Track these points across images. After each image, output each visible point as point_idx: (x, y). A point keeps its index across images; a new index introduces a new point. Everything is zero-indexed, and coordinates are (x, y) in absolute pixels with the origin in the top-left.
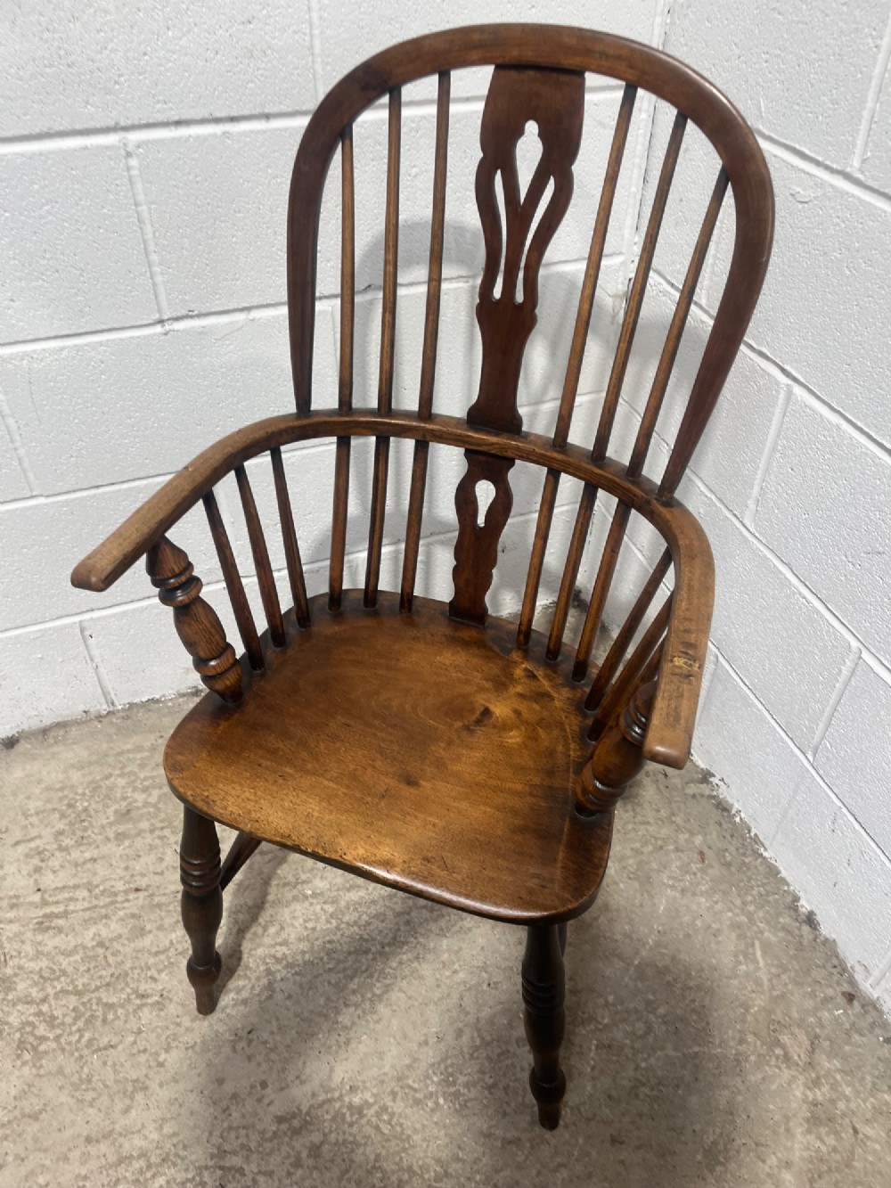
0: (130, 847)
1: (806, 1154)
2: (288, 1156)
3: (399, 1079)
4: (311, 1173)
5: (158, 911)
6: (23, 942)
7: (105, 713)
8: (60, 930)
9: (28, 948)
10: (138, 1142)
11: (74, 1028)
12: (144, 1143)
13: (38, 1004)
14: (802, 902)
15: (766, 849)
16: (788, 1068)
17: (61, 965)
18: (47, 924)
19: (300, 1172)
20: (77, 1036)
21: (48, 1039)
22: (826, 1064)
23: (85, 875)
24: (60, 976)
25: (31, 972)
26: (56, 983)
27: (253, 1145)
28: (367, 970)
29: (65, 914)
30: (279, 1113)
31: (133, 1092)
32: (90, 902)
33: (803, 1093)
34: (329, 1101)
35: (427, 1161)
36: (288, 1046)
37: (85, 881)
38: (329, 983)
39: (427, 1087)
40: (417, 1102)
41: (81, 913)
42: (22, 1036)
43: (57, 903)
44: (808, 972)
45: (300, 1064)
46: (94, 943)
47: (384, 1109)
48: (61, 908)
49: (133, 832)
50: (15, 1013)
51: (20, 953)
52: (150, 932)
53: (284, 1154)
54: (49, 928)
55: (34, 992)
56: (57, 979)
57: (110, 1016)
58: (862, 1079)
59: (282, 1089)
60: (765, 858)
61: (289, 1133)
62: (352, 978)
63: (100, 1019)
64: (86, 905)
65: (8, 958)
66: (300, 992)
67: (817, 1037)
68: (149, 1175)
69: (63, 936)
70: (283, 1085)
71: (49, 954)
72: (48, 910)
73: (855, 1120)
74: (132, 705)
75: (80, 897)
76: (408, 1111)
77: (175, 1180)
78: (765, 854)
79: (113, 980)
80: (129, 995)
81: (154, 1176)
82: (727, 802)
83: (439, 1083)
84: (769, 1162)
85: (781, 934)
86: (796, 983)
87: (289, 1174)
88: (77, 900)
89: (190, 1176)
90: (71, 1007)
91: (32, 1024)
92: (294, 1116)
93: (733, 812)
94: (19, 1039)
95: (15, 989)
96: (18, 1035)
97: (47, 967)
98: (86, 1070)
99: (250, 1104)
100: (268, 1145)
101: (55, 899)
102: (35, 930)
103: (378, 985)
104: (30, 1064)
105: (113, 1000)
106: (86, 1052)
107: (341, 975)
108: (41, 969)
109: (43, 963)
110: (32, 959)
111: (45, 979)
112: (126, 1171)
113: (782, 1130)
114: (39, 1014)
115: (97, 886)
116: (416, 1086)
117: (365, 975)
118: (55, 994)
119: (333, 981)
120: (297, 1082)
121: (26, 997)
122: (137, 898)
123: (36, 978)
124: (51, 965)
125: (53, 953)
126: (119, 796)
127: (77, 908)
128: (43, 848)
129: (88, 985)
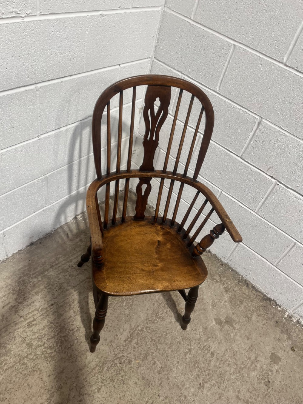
0: (41, 295)
1: (228, 298)
2: (132, 348)
3: (146, 320)
4: (139, 348)
5: (62, 308)
6: (27, 332)
7: (6, 259)
8: (36, 324)
9: (29, 333)
10: (94, 363)
12: (95, 363)
13: (43, 346)
16: (218, 283)
17: (43, 333)
18: (31, 324)
19: (136, 349)
20: (60, 348)
21: (52, 352)
22: (224, 279)
23: (33, 307)
24: (45, 336)
25: (35, 339)
26: (45, 338)
27: (122, 349)
28: (125, 299)
29: (35, 320)
30: (124, 340)
31: (85, 353)
32: (40, 313)
33: (222, 287)
34: (134, 331)
35: (162, 333)
36: (117, 325)
37: (34, 309)
38: (118, 306)
39: (153, 318)
40: (153, 322)
41: (39, 317)
42: (44, 356)
43: (29, 318)
44: (213, 263)
45: (123, 327)
46: (49, 323)
47: (147, 327)
48: (32, 319)
49: (40, 290)
50: (38, 351)
51: (28, 335)
53: (130, 347)
54: (32, 325)
55: (40, 343)
56: (44, 336)
57: (67, 339)
58: (231, 280)
59: (122, 334)
61: (129, 343)
62: (123, 303)
63: (64, 341)
64: (39, 315)
65: (25, 338)
66: (112, 311)
67: (220, 275)
68: (102, 369)
69: (38, 326)
70: (121, 333)
71: (37, 332)
72: (28, 321)
73: (233, 288)
74: (13, 254)
75: (36, 314)
76: (152, 325)
79: (61, 330)
80: (68, 331)
81: (103, 369)
83: (155, 317)
84: (222, 302)
85: (205, 257)
86: (212, 266)
87: (134, 351)
88: (35, 315)
89: (112, 364)
90: (54, 342)
91: (45, 351)
92: (128, 339)
94: (44, 357)
95: (33, 345)
96: (43, 356)
97: (39, 335)
98: (69, 354)
99: (116, 341)
100: (126, 348)
101: (28, 317)
102: (28, 328)
103: (130, 302)
104: (51, 361)
106: (66, 350)
107: (120, 303)
108: (37, 337)
109: (37, 335)
110: (33, 336)
111: (41, 339)
112: (95, 371)
113: (222, 295)
114: (45, 348)
115: (39, 309)
116: (151, 319)
117: (126, 301)
118: (46, 341)
119: (119, 306)
120: (124, 331)
121: (38, 345)
122: (54, 307)
123: (38, 339)
124: (40, 334)
125: (38, 331)
126: (28, 282)
127: (37, 317)
128: (13, 305)
129: (55, 334)
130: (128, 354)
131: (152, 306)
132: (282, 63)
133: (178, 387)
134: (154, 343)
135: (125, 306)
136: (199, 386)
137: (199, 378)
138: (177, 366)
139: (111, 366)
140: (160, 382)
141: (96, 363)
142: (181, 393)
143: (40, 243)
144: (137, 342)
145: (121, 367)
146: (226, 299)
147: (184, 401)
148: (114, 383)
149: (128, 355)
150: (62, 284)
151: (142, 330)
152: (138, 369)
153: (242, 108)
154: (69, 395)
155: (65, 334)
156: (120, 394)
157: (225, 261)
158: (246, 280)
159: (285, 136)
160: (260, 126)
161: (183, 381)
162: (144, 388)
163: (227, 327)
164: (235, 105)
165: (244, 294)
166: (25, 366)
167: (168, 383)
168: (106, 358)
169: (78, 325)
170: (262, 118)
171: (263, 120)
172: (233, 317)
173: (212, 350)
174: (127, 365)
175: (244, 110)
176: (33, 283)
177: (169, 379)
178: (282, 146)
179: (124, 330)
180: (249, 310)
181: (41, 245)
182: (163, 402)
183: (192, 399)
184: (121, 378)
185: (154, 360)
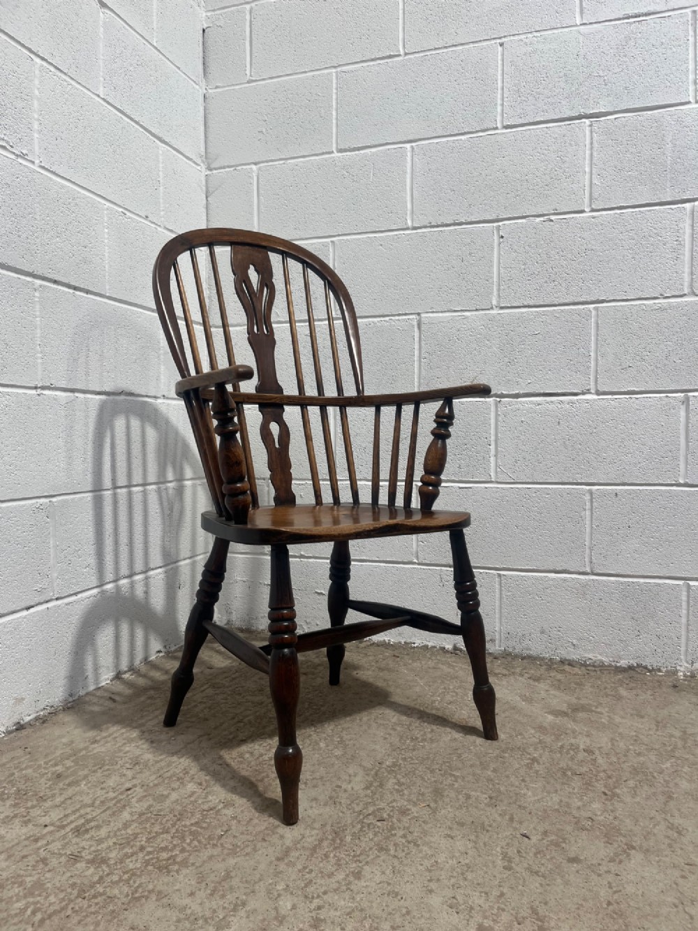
0: (89, 783)
2: (392, 792)
3: (394, 750)
4: (410, 789)
5: (160, 787)
6: (76, 844)
8: (98, 826)
9: (84, 844)
10: (310, 840)
11: (188, 841)
13: (141, 852)
14: (447, 647)
15: (414, 643)
17: (127, 834)
18: (82, 830)
19: (405, 791)
20: (195, 842)
21: (176, 855)
22: (518, 670)
23: (74, 805)
25: (109, 848)
26: (138, 839)
27: (369, 801)
29: (88, 821)
30: (363, 787)
31: (273, 832)
32: (100, 809)
33: (523, 678)
34: (378, 771)
36: (327, 773)
37: (78, 806)
39: (409, 745)
40: (414, 750)
41: (102, 815)
42: (154, 866)
43: (72, 822)
45: (344, 773)
46: (137, 816)
47: (405, 759)
48: (82, 821)
49: (80, 778)
50: (131, 864)
51: (83, 848)
52: (169, 794)
53: (388, 793)
54: (87, 830)
55: (127, 850)
56: (136, 838)
57: (205, 825)
60: (417, 647)
61: (378, 788)
63: (199, 830)
64: (99, 811)
65: (76, 854)
68: (338, 841)
69: (105, 827)
70: (348, 781)
71: (108, 837)
72: (73, 826)
73: (545, 675)
76: (414, 753)
77: (355, 833)
78: (416, 645)
79: (178, 816)
80: (201, 814)
81: (342, 840)
82: (381, 641)
84: (542, 693)
87: (402, 795)
88: (88, 813)
89: (359, 827)
90: (169, 838)
91: (152, 859)
92: (371, 784)
93: (387, 642)
94: (155, 868)
95: (109, 859)
96: (150, 868)
97: (118, 840)
99: (343, 794)
100: (377, 796)
101: (68, 821)
102: (76, 836)
105: (193, 821)
106: (213, 842)
108: (114, 843)
109: (112, 841)
110: (99, 845)
111: (127, 843)
113: (532, 686)
114: (150, 853)
115: (93, 803)
116: (404, 747)
121: (125, 855)
122: (135, 791)
123: (118, 847)
124: (120, 838)
125: (112, 834)
126: (38, 775)
127: (94, 815)
128: (12, 815)
129: (164, 827)
130: (391, 802)
131: (391, 732)
132: (407, 229)
133: (559, 812)
134: (442, 772)
135: (327, 746)
136: (604, 797)
137: (593, 786)
138: (526, 785)
139: (361, 830)
140: (507, 817)
141: (314, 838)
142: (575, 818)
143: (44, 722)
144: (399, 782)
145: (387, 825)
146: (547, 688)
147: (594, 825)
148: (392, 852)
149: (390, 805)
150: (137, 757)
151: (394, 765)
152: (434, 816)
153: (382, 319)
154: (276, 909)
155: (196, 820)
156: (422, 862)
157: (497, 648)
158: (561, 661)
159: (466, 318)
160: (423, 325)
161: (561, 801)
162: (477, 837)
163: (581, 715)
164: (370, 319)
165: (575, 674)
166: (104, 897)
167: (530, 813)
168: (338, 823)
169: (223, 799)
170: (419, 314)
171: (423, 315)
172: (581, 702)
173: (582, 747)
174: (402, 818)
175: (387, 319)
176: (53, 774)
177: (525, 808)
178: (471, 335)
179: (350, 776)
180: (605, 688)
181: (45, 725)
182: (544, 841)
183: (611, 818)
184: (404, 841)
185: (463, 792)
